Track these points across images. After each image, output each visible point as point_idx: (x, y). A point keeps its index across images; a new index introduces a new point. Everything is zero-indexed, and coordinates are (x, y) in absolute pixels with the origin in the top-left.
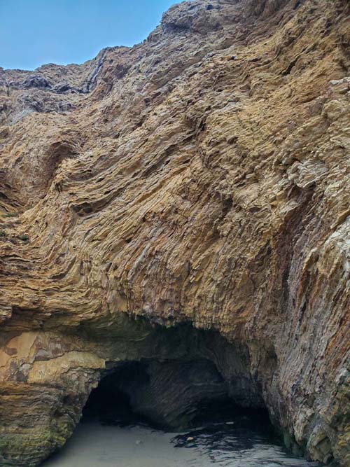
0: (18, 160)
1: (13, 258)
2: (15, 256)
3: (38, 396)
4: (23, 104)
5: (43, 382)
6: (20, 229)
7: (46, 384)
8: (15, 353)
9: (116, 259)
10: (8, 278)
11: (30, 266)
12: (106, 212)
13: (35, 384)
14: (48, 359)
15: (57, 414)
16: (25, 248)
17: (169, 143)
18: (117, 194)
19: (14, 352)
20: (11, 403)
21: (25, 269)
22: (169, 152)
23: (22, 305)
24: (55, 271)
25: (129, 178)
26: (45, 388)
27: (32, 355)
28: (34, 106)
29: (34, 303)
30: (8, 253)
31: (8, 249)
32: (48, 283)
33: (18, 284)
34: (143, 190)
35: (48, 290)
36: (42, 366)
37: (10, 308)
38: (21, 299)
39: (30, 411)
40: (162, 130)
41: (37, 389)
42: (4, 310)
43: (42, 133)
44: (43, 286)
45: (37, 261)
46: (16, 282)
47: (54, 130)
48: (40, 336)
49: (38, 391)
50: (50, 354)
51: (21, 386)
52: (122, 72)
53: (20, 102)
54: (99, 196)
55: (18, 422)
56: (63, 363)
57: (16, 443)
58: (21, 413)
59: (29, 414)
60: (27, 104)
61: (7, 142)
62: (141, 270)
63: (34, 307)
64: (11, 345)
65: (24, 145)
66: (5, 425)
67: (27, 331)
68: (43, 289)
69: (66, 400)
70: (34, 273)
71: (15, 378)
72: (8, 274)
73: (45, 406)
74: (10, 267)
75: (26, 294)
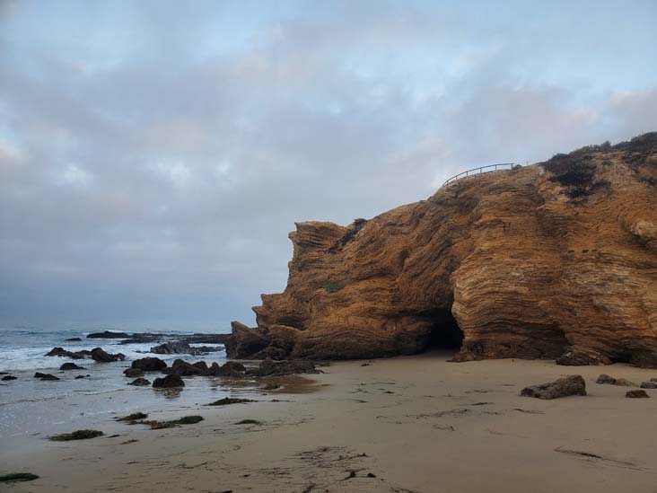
0: (391, 261)
1: (396, 297)
3: (411, 335)
5: (411, 331)
6: (396, 286)
9: (428, 292)
10: (396, 303)
12: (422, 276)
14: (412, 324)
15: (417, 340)
17: (441, 248)
18: (426, 268)
19: (402, 323)
20: (404, 337)
21: (400, 299)
22: (442, 250)
24: (409, 298)
25: (428, 263)
27: (407, 323)
32: (407, 302)
33: (400, 304)
34: (434, 266)
35: (408, 304)
36: (410, 326)
38: (400, 308)
39: (409, 339)
40: (438, 244)
41: (410, 333)
42: (397, 312)
43: (397, 247)
45: (403, 296)
47: (400, 246)
48: (408, 318)
50: (412, 322)
51: (406, 332)
52: (422, 216)
54: (418, 272)
56: (417, 325)
57: (406, 347)
62: (437, 295)
63: (405, 310)
64: (401, 321)
65: (392, 254)
66: (404, 342)
67: (404, 317)
68: (406, 304)
69: (419, 336)
70: (403, 300)
71: (403, 330)
73: (413, 338)
74: (396, 299)
75: (400, 306)
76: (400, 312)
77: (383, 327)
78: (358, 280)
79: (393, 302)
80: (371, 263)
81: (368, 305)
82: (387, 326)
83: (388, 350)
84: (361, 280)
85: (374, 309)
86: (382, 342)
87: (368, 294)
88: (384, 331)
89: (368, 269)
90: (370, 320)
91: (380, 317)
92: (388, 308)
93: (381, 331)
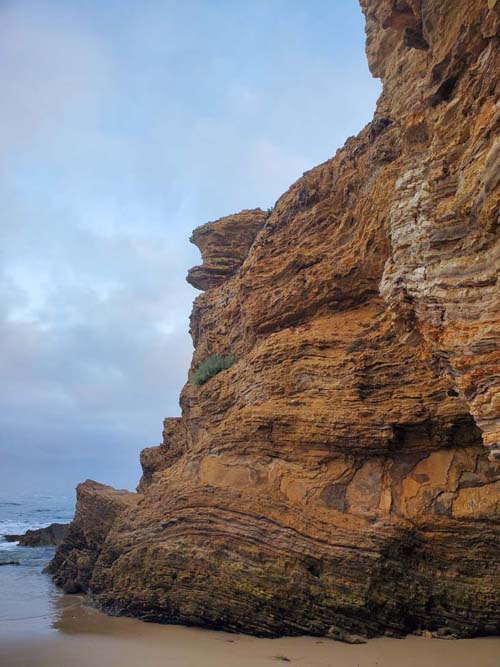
0: (368, 245)
1: (377, 366)
2: (380, 363)
3: (477, 536)
4: (371, 166)
5: (477, 516)
7: (483, 519)
8: (428, 479)
10: (381, 392)
11: (403, 369)
13: (464, 519)
14: (481, 485)
16: (389, 350)
19: (424, 478)
20: (439, 543)
21: (397, 375)
23: (401, 421)
26: (484, 524)
27: (453, 480)
28: (384, 159)
29: (419, 416)
30: (368, 363)
31: (366, 358)
32: (432, 385)
33: (395, 395)
35: (436, 393)
36: (473, 495)
37: (387, 427)
38: (399, 414)
39: (470, 554)
41: (471, 525)
42: (382, 431)
43: (390, 191)
44: (428, 390)
45: (411, 360)
46: (392, 394)
48: (459, 455)
49: (475, 529)
50: (483, 478)
51: (444, 521)
53: (367, 166)
55: (455, 566)
57: (456, 593)
58: (457, 556)
59: (470, 557)
60: (375, 163)
61: (354, 230)
63: (419, 420)
64: (419, 470)
65: (374, 220)
66: (440, 568)
67: (435, 451)
68: (428, 394)
70: (410, 378)
71: (433, 510)
72: (379, 387)
73: (492, 550)
74: (379, 377)
75: (403, 407)
76: (397, 428)
77: (335, 494)
78: (262, 329)
79: (364, 391)
80: (298, 266)
81: (271, 408)
82: (351, 490)
83: (341, 601)
84: (271, 329)
85: (288, 424)
86: (313, 567)
87: (278, 369)
88: (335, 517)
89: (289, 289)
90: (275, 467)
91: (314, 455)
92: (338, 414)
93: (322, 512)
